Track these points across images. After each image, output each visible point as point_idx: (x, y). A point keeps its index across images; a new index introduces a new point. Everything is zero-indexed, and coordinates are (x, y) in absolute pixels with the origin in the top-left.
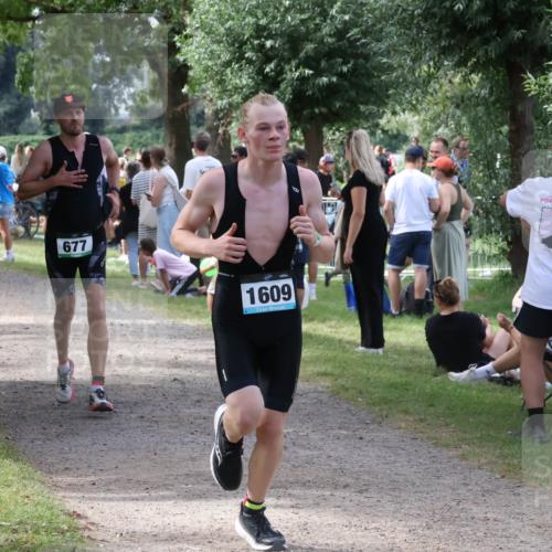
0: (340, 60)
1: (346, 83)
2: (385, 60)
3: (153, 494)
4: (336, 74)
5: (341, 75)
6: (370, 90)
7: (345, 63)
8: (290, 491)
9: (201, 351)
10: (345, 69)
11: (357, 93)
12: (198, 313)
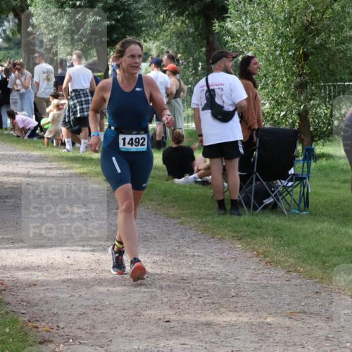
0: (116, 12)
1: (119, 25)
2: (140, 12)
3: (16, 245)
4: (114, 20)
5: (117, 20)
6: (132, 29)
7: (119, 14)
8: (90, 243)
9: (42, 169)
10: (119, 17)
11: (126, 30)
12: (40, 148)
